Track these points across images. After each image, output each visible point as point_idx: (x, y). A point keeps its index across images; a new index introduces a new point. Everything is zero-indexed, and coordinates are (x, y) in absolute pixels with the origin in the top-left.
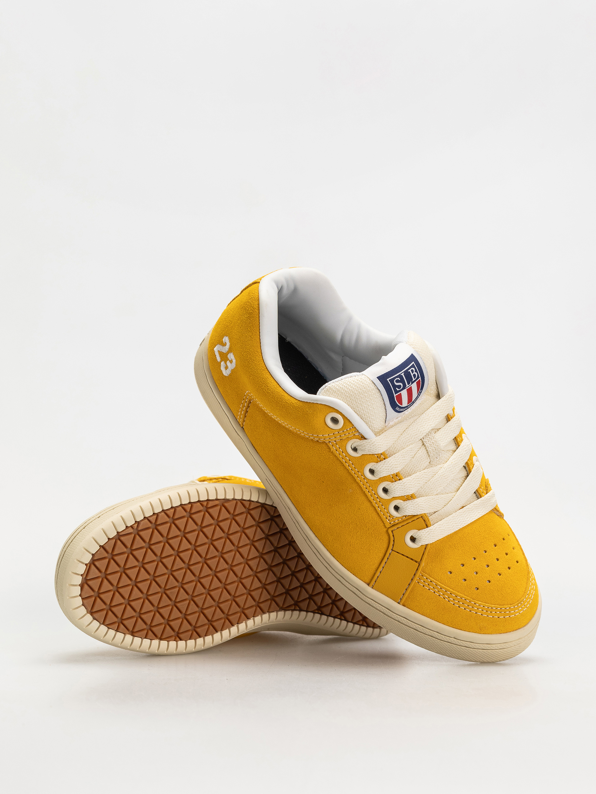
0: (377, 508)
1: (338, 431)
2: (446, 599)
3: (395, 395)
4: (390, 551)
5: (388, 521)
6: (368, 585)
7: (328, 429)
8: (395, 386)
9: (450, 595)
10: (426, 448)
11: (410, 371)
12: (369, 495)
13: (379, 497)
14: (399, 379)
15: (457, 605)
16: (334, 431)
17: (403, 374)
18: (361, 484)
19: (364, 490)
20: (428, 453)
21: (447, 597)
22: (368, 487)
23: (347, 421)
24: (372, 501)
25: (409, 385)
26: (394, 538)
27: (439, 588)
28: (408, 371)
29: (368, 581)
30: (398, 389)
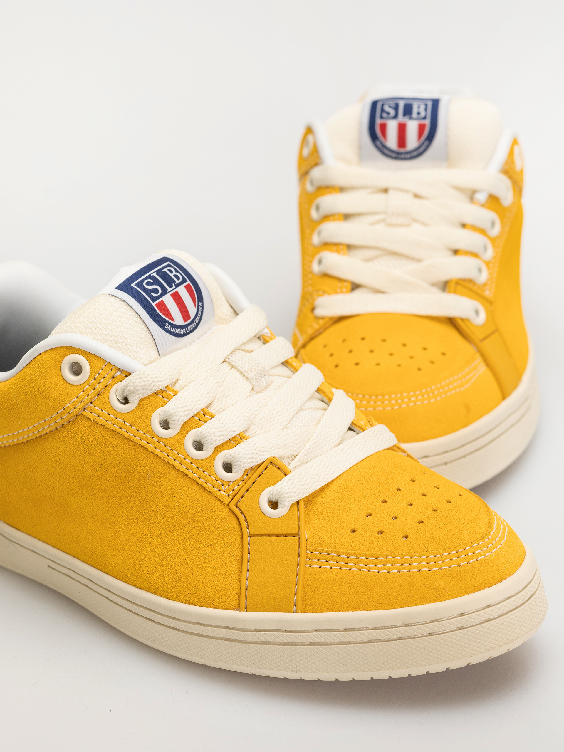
0: (198, 480)
1: (88, 382)
2: (362, 570)
3: (154, 304)
4: (247, 539)
5: (224, 494)
6: (239, 608)
7: (73, 388)
8: (148, 292)
9: (367, 560)
10: (238, 370)
11: (166, 270)
12: (176, 463)
13: (193, 461)
14: (149, 280)
15: (384, 570)
16: (82, 387)
17: (155, 274)
18: (157, 451)
19: (167, 459)
20: (244, 376)
21: (363, 565)
22: (171, 452)
23: (93, 359)
24: (185, 471)
25: (172, 289)
26: (245, 516)
27: (344, 558)
28: (163, 270)
29: (235, 605)
30: (155, 295)
